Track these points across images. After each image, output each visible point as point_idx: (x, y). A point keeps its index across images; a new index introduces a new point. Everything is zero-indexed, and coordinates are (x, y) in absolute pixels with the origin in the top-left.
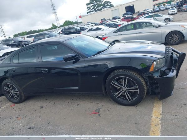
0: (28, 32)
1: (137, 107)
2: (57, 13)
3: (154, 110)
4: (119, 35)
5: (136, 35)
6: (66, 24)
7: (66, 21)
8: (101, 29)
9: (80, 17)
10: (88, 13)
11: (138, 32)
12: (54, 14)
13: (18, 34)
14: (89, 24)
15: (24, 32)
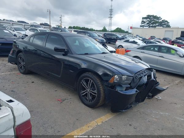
0: (81, 27)
1: (92, 110)
2: (112, 19)
3: (102, 118)
4: (142, 52)
5: (157, 57)
6: (116, 31)
7: (118, 28)
8: (137, 44)
9: (131, 28)
10: (141, 26)
11: (161, 56)
12: (109, 19)
13: (72, 27)
14: (136, 37)
15: (78, 27)
